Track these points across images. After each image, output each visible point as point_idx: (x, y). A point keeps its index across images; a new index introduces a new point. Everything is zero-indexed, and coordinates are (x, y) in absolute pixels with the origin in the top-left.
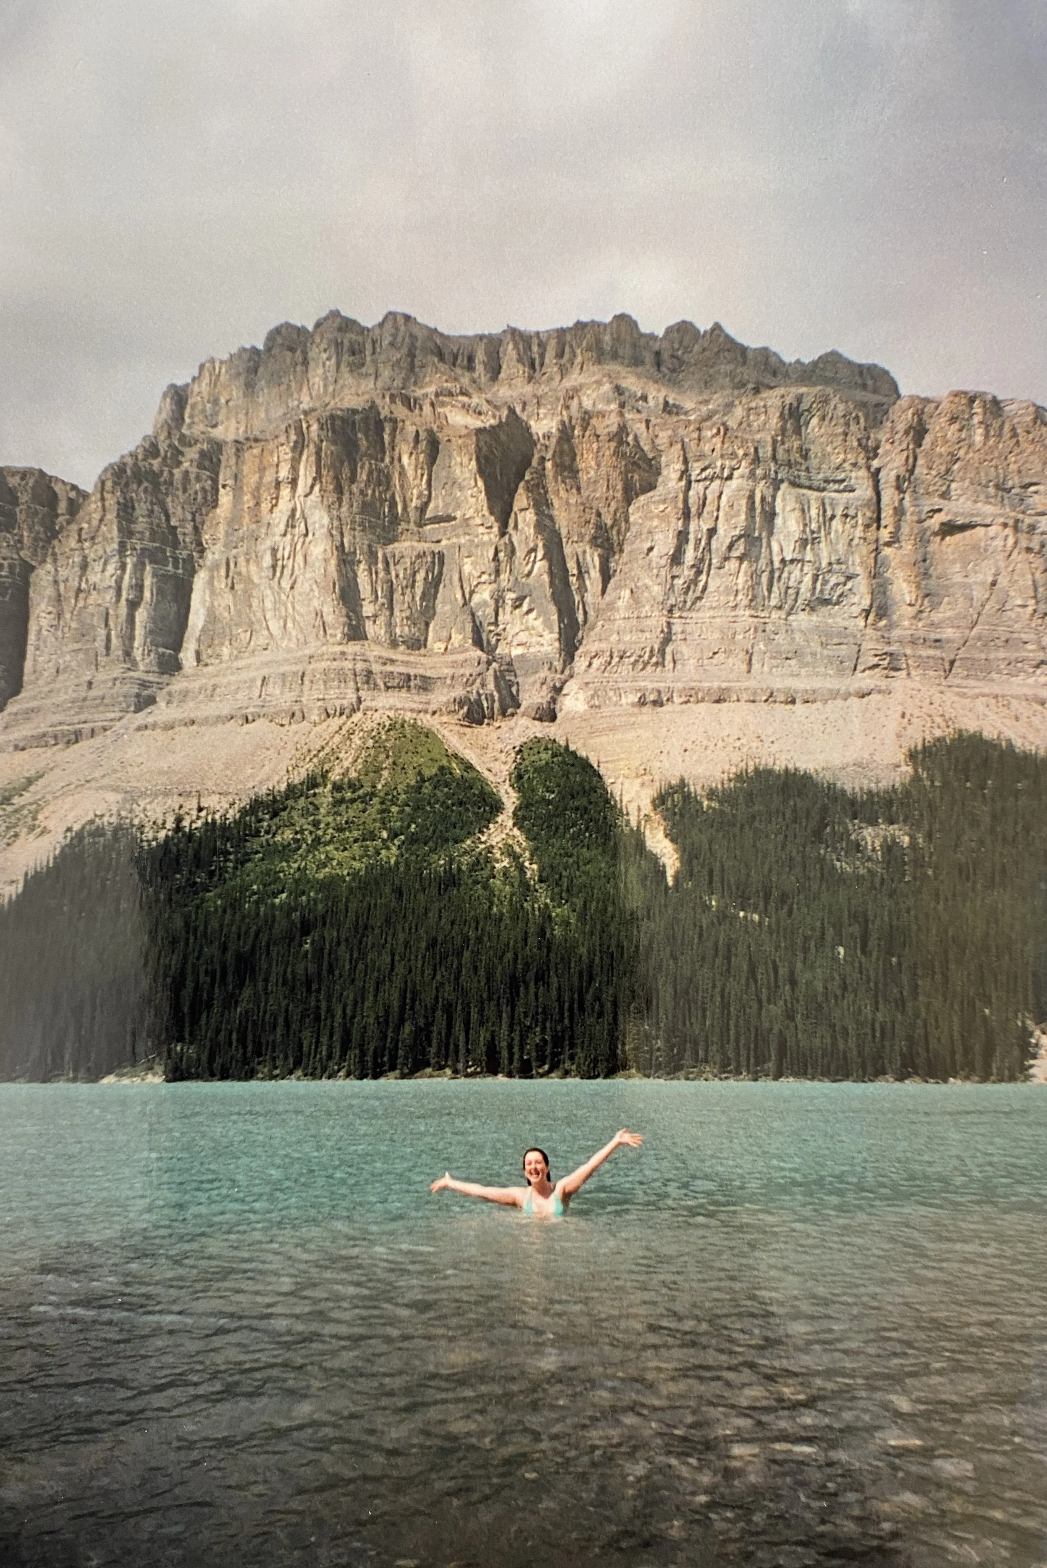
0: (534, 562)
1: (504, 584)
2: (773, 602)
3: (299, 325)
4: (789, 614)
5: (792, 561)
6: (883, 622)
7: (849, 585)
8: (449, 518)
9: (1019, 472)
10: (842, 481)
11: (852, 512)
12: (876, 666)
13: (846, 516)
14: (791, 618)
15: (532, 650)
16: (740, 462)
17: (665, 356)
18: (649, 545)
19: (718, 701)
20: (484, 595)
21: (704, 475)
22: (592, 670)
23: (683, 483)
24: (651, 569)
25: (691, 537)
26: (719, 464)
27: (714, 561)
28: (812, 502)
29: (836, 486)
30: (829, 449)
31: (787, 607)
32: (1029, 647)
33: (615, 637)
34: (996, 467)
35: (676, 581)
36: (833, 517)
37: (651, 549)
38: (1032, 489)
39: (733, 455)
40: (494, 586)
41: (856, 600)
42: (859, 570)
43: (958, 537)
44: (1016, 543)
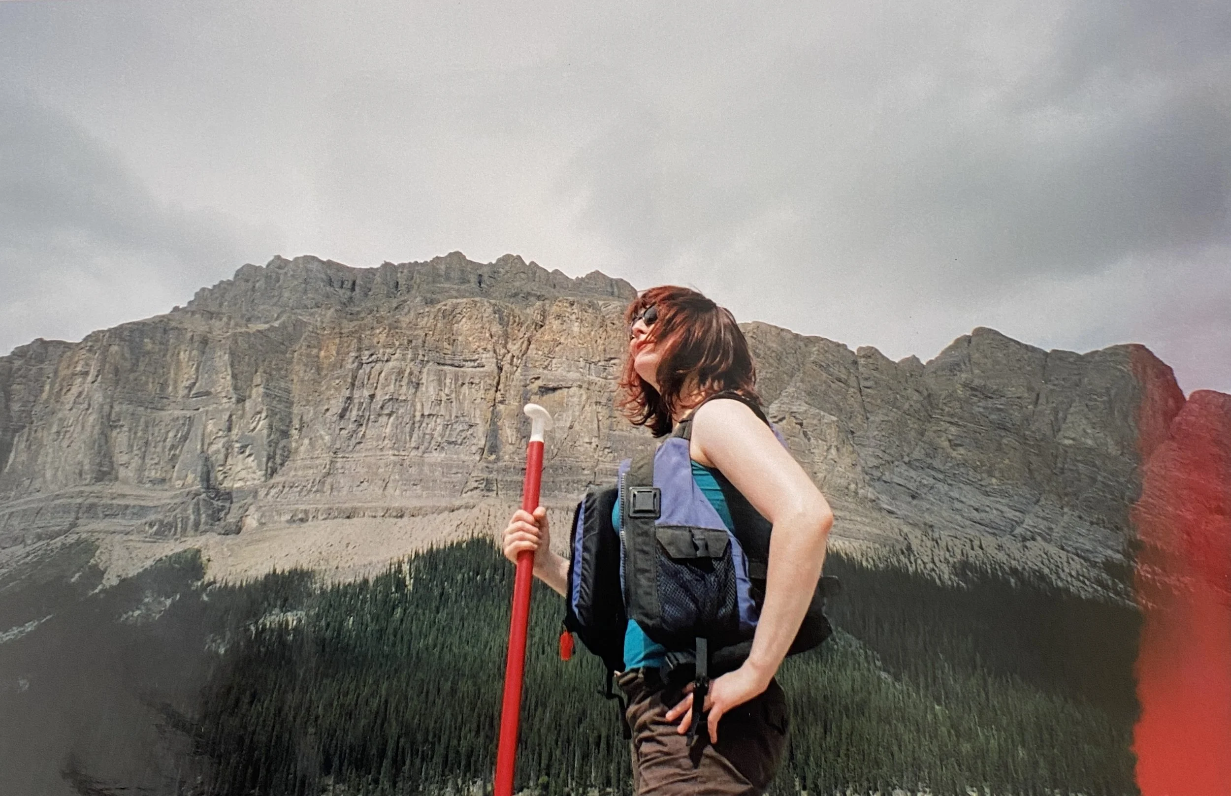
0: (259, 421)
1: (234, 438)
2: (413, 445)
3: (258, 265)
4: (424, 453)
5: (429, 415)
6: (493, 457)
7: (471, 431)
8: (208, 393)
9: (605, 350)
10: (474, 361)
11: (477, 381)
12: (476, 488)
13: (472, 383)
14: (426, 455)
15: (248, 483)
16: (396, 350)
17: (485, 277)
18: (326, 407)
19: (348, 517)
20: (219, 445)
21: (370, 360)
22: (269, 497)
23: (356, 364)
24: (325, 424)
25: (356, 401)
26: (381, 351)
27: (372, 417)
28: (448, 376)
29: (472, 364)
30: (470, 339)
31: (422, 448)
32: (586, 472)
33: (292, 473)
34: (587, 348)
35: (343, 432)
36: (463, 384)
37: (327, 410)
38: (612, 362)
39: (392, 345)
40: (226, 439)
41: (475, 441)
42: (478, 421)
43: (551, 395)
44: (588, 398)
